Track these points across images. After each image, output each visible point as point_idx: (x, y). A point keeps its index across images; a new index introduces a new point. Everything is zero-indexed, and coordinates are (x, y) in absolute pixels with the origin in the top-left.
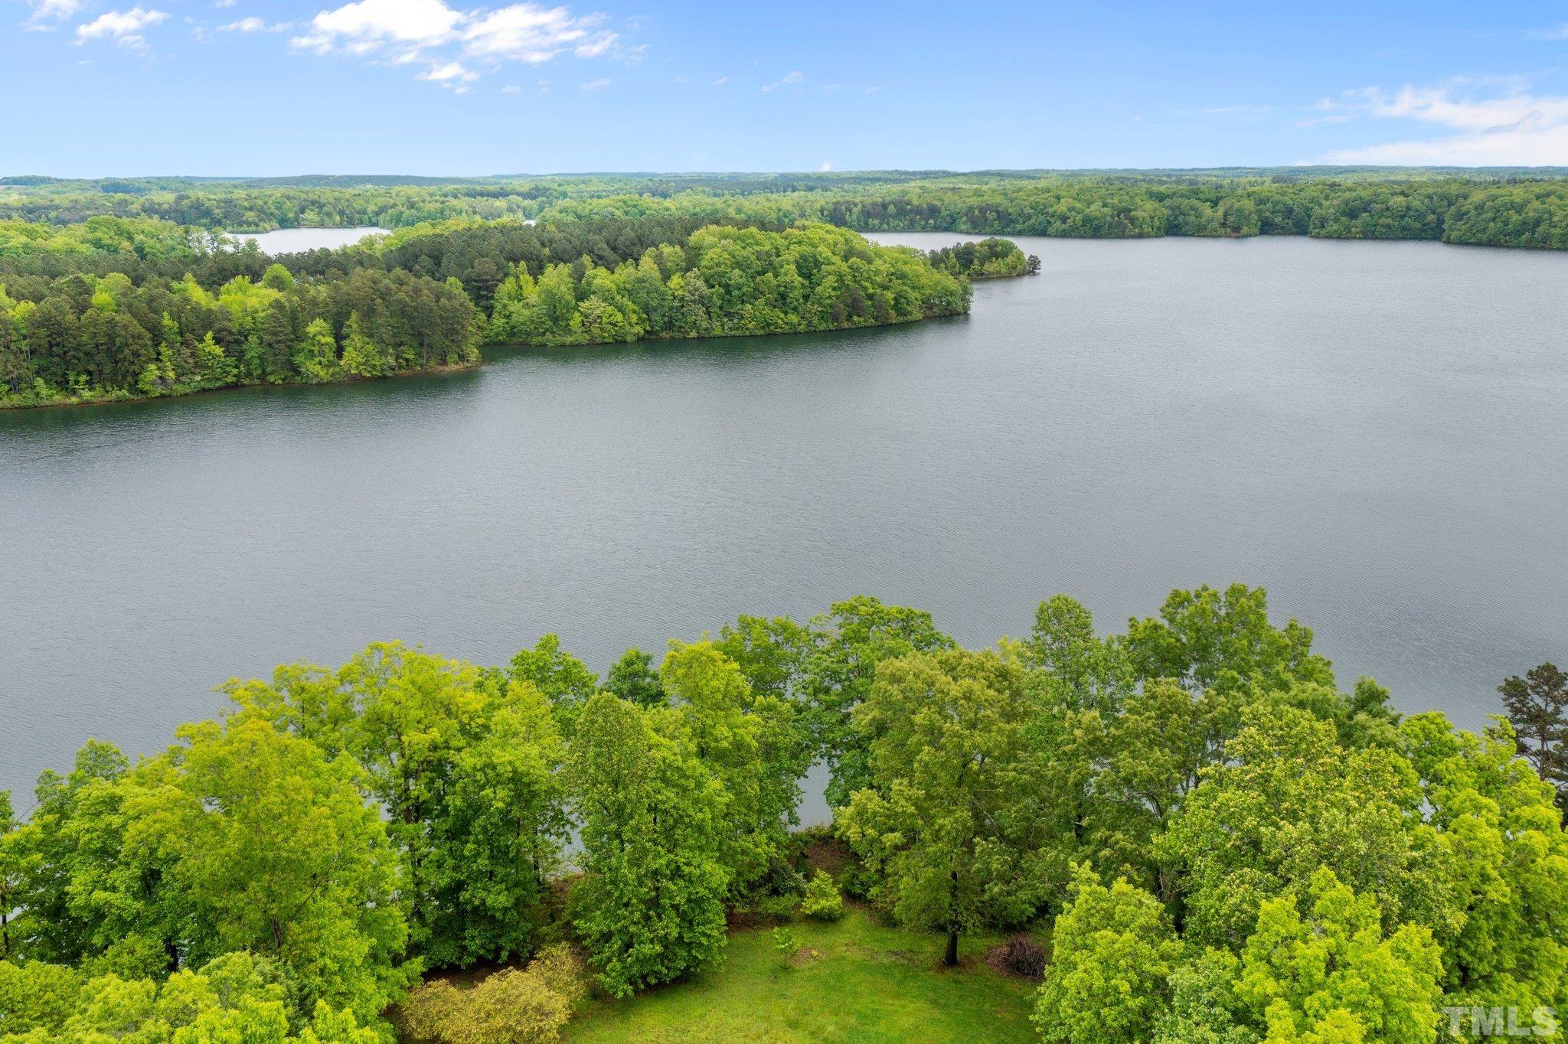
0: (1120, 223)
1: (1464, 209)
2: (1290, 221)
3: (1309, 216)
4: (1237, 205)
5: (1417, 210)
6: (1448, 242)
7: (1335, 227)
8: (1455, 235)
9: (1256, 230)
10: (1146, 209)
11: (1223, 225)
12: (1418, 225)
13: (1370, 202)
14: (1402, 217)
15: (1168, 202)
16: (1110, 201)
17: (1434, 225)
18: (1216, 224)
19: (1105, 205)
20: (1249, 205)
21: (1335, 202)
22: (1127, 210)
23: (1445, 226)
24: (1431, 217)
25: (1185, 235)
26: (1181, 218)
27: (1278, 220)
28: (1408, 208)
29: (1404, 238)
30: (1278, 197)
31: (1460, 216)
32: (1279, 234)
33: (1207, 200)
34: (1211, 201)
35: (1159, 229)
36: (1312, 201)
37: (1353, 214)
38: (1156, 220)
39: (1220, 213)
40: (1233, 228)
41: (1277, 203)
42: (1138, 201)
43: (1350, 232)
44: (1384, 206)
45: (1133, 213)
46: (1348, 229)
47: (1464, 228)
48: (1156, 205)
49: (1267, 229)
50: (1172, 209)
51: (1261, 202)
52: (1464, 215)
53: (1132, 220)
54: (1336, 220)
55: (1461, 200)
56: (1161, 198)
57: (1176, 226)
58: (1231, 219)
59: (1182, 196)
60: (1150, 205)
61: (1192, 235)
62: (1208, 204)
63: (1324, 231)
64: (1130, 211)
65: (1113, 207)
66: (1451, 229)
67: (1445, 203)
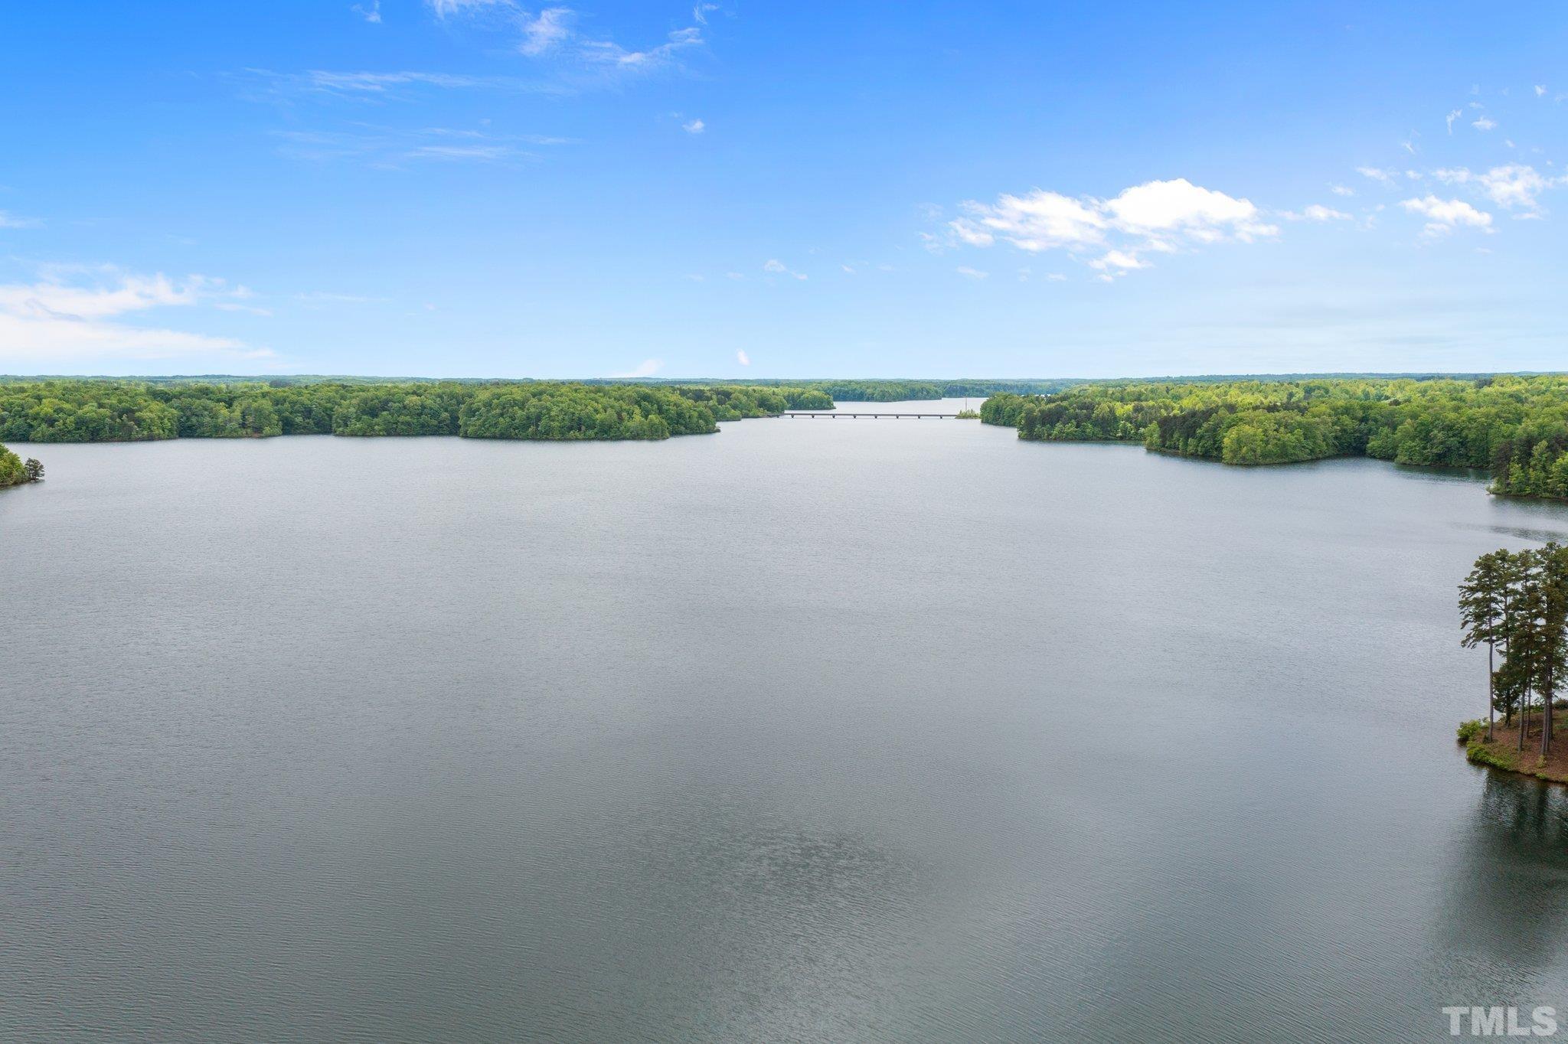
0: (123, 425)
1: (475, 406)
2: (311, 421)
3: (330, 417)
4: (255, 405)
5: (431, 409)
6: (466, 436)
7: (358, 425)
8: (470, 430)
9: (278, 430)
10: (152, 411)
11: (243, 426)
12: (434, 422)
13: (387, 402)
14: (419, 415)
15: (175, 402)
16: (106, 401)
17: (448, 422)
18: (234, 425)
19: (101, 406)
20: (266, 405)
21: (354, 401)
22: (130, 412)
23: (460, 422)
24: (445, 415)
25: (201, 436)
26: (194, 420)
27: (299, 419)
28: (423, 407)
29: (424, 435)
30: (294, 398)
31: (472, 412)
32: (301, 434)
33: (219, 401)
34: (225, 402)
35: (170, 430)
36: (329, 400)
37: (373, 412)
38: (166, 421)
39: (237, 414)
40: (253, 427)
41: (293, 403)
42: (140, 400)
43: (374, 430)
44: (401, 405)
45: (138, 414)
46: (371, 426)
47: (478, 423)
48: (164, 406)
49: (289, 428)
50: (182, 409)
51: (277, 402)
52: (475, 412)
53: (139, 422)
54: (359, 419)
55: (468, 399)
56: (166, 398)
57: (190, 427)
58: (250, 419)
59: (191, 396)
60: (156, 406)
61: (210, 437)
62: (222, 404)
63: (348, 430)
64: (133, 412)
65: (111, 407)
66: (466, 425)
67: (454, 402)
